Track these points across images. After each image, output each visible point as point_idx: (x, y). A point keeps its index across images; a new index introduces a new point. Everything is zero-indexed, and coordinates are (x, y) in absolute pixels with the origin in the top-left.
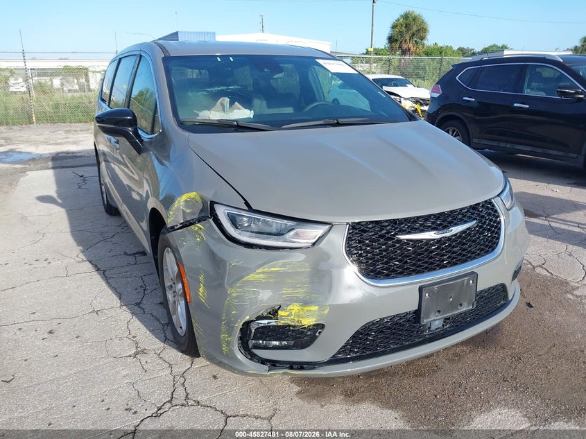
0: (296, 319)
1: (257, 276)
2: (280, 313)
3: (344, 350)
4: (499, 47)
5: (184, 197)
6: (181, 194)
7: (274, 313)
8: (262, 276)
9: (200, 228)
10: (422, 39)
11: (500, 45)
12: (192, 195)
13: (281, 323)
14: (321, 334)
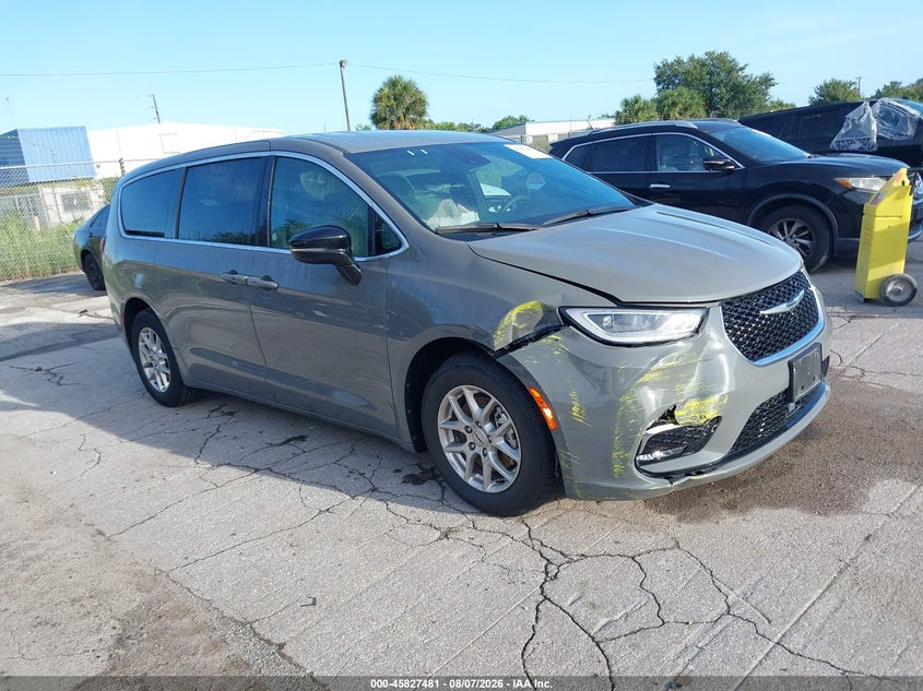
0: (698, 415)
1: (652, 376)
2: (677, 413)
3: (737, 445)
4: (515, 119)
5: (516, 311)
6: (510, 307)
7: (669, 415)
8: (657, 374)
9: (556, 340)
10: (422, 114)
11: (517, 116)
12: (528, 305)
13: (682, 423)
14: (717, 430)
